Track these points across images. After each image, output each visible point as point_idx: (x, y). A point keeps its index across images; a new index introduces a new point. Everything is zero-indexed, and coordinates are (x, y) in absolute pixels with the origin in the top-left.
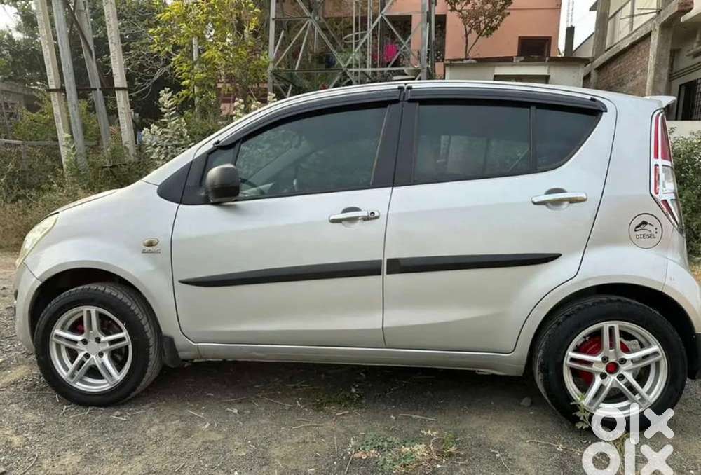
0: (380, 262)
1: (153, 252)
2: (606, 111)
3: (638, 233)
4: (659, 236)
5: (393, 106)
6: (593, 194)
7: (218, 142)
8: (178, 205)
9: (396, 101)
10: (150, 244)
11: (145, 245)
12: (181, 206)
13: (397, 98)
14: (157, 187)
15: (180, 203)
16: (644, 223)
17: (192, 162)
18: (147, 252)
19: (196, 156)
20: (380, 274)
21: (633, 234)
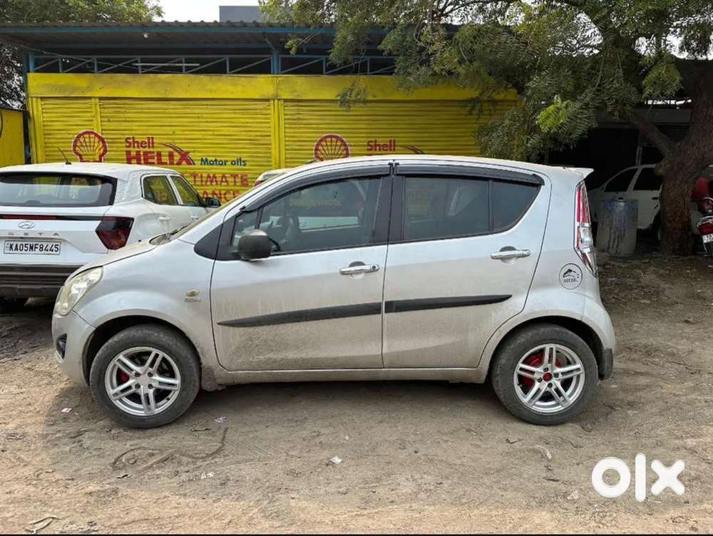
0: (380, 304)
1: (195, 301)
2: (544, 185)
3: (565, 278)
4: (579, 280)
5: (385, 178)
6: (534, 250)
7: (244, 207)
8: (213, 261)
9: (388, 175)
10: (193, 294)
11: (187, 295)
12: (216, 261)
13: (388, 173)
14: (193, 246)
15: (215, 259)
16: (570, 271)
17: (222, 225)
18: (189, 301)
19: (226, 219)
20: (380, 313)
21: (563, 279)
